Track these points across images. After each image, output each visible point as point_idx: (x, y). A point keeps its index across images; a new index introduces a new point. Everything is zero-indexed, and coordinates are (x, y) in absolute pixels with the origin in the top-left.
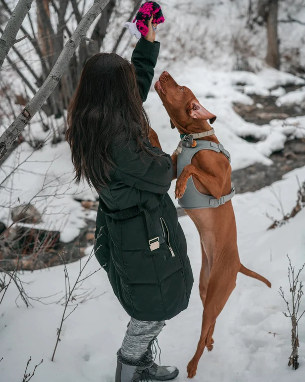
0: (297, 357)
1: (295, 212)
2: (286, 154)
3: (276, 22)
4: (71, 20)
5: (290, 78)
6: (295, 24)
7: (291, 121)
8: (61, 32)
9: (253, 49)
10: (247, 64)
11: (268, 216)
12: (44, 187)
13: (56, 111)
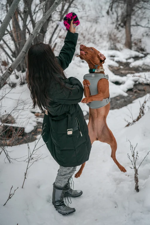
0: (138, 186)
1: (138, 119)
2: (134, 91)
3: (130, 26)
4: (29, 24)
5: (137, 54)
6: (139, 27)
7: (137, 74)
8: (24, 30)
9: (119, 39)
10: (115, 46)
11: (125, 120)
12: (18, 105)
13: (22, 69)
